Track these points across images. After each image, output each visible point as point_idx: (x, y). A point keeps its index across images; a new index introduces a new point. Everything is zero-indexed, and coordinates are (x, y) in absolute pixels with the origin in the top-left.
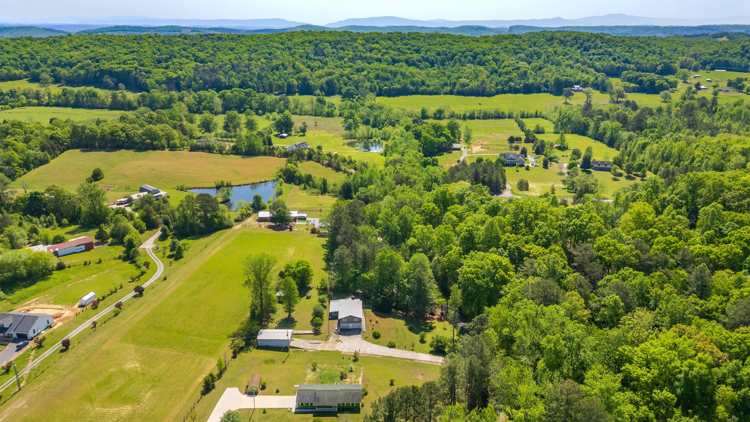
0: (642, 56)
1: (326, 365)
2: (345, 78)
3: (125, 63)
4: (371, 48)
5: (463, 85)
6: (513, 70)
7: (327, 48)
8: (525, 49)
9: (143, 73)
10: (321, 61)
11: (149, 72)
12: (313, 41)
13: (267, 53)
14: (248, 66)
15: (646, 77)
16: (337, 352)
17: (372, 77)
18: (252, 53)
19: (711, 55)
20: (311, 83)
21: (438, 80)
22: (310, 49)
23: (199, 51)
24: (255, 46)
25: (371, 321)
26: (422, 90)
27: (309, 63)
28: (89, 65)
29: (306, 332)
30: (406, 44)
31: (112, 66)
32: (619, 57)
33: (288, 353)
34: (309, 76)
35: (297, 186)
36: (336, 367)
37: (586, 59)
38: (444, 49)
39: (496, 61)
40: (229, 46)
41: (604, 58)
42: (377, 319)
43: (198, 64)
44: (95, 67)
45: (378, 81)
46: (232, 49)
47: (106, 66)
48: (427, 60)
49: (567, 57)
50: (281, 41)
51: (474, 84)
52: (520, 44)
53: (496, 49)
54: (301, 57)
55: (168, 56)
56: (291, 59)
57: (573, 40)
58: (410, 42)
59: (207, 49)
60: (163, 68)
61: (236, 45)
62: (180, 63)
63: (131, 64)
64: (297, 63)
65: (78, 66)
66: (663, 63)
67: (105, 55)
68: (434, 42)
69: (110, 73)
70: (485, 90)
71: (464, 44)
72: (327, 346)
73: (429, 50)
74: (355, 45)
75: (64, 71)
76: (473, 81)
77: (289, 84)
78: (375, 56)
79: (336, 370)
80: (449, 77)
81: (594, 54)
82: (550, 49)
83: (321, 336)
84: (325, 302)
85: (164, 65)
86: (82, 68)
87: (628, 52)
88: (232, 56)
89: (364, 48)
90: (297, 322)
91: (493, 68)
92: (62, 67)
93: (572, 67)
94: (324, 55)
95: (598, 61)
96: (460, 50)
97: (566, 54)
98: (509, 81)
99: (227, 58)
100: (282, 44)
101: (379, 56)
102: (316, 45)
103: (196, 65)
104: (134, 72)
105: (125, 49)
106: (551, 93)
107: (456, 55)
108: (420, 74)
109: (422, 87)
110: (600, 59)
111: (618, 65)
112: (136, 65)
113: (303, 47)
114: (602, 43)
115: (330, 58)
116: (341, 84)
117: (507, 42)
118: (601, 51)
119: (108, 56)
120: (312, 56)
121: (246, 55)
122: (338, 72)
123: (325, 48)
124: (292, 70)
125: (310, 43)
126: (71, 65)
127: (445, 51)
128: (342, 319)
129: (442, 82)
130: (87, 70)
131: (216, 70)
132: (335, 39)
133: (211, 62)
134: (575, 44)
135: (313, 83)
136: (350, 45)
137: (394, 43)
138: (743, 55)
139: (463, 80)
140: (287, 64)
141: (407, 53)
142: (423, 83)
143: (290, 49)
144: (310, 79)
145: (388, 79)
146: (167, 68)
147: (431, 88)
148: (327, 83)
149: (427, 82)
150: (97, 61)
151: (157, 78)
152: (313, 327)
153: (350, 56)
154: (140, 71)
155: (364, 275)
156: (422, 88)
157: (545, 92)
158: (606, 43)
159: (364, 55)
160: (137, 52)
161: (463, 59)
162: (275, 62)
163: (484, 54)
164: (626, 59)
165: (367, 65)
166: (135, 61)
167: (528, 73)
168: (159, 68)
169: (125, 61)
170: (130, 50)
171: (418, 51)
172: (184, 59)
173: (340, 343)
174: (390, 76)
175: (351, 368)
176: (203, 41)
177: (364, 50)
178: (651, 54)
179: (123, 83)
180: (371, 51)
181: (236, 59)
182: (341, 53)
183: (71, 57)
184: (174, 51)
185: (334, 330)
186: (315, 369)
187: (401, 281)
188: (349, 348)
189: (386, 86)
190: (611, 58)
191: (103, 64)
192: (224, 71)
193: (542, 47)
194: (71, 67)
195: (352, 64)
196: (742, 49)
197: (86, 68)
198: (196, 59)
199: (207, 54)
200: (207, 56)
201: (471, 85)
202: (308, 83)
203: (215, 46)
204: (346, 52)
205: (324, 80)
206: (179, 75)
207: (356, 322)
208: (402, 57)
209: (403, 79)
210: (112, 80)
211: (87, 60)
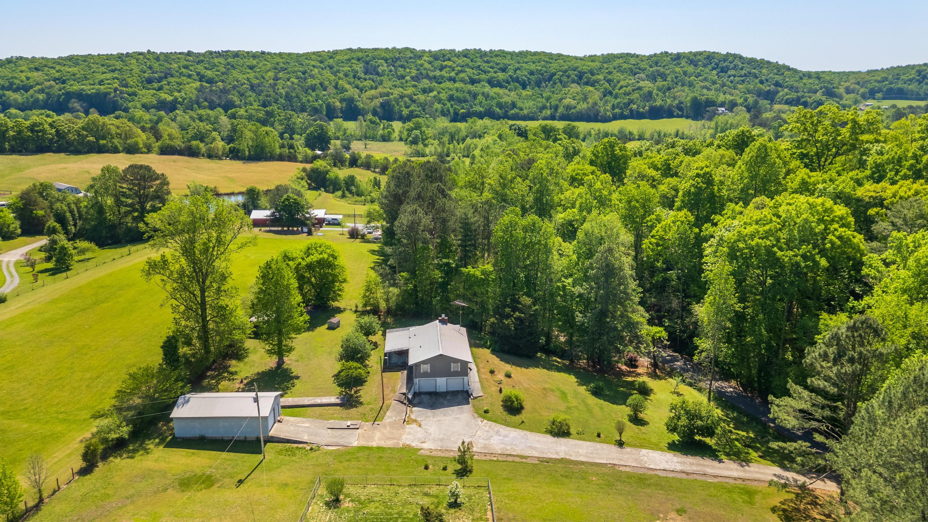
0: (797, 79)
1: (371, 489)
2: (407, 99)
3: (101, 83)
4: (442, 65)
5: (568, 108)
6: (633, 91)
7: (383, 66)
8: (645, 69)
9: (126, 95)
10: (373, 81)
11: (134, 94)
12: (362, 58)
13: (300, 71)
14: (273, 86)
15: (810, 97)
16: (408, 449)
17: (444, 98)
18: (280, 72)
19: (879, 82)
20: (360, 105)
21: (533, 102)
22: (359, 67)
23: (206, 68)
24: (284, 64)
25: (492, 372)
26: (513, 114)
27: (358, 82)
28: (51, 87)
29: (319, 401)
30: (488, 62)
31: (83, 87)
32: (767, 80)
33: (260, 457)
34: (356, 96)
35: (331, 195)
36: (404, 493)
37: (725, 81)
38: (539, 68)
39: (609, 81)
40: (248, 64)
41: (748, 79)
42: (508, 368)
43: (204, 84)
44: (60, 90)
45: (453, 103)
46: (251, 68)
47: (76, 87)
48: (517, 80)
49: (700, 78)
50: (319, 59)
51: (583, 106)
52: (638, 64)
53: (607, 69)
54: (346, 75)
55: (163, 75)
56: (332, 78)
57: (705, 59)
58: (493, 59)
59: (218, 66)
60: (154, 89)
61: (258, 63)
62: (177, 83)
63: (109, 84)
64: (341, 82)
65: (36, 89)
66: (825, 87)
67: (74, 75)
68: (525, 60)
69: (80, 96)
70: (598, 114)
71: (564, 62)
72: (378, 435)
73: (518, 69)
74: (419, 62)
75: (17, 96)
76: (581, 103)
77: (329, 106)
78: (447, 75)
79: (405, 503)
80: (548, 99)
81: (734, 76)
82: (678, 69)
83: (360, 409)
84: (374, 333)
85: (156, 85)
86: (42, 91)
87: (777, 74)
88: (252, 75)
89: (432, 66)
90: (297, 378)
91: (606, 89)
92: (15, 91)
93: (709, 89)
94: (378, 74)
95: (741, 84)
96: (561, 68)
97: (699, 75)
98: (629, 104)
99: (245, 76)
100: (321, 62)
101: (453, 74)
102: (367, 63)
103: (201, 85)
104: (113, 95)
105: (103, 68)
106: (687, 117)
107: (555, 74)
108: (509, 96)
109: (512, 109)
110: (743, 81)
111: (768, 88)
112: (116, 85)
113: (349, 64)
114: (743, 63)
115: (386, 77)
116: (401, 107)
117: (621, 61)
118: (743, 72)
119: (78, 76)
120: (362, 75)
121: (271, 74)
122: (397, 92)
123: (379, 66)
124: (333, 91)
125: (359, 60)
126: (26, 88)
127: (541, 70)
128: (418, 365)
129: (540, 105)
130: (48, 94)
131: (229, 90)
132: (393, 56)
133: (223, 81)
134: (708, 64)
135: (362, 105)
136: (413, 62)
137: (472, 61)
138: (920, 82)
139: (567, 101)
140: (327, 83)
141: (489, 72)
142: (514, 105)
143: (331, 67)
144: (359, 101)
145: (465, 101)
146: (160, 89)
147: (525, 112)
148: (383, 105)
149: (519, 104)
150: (64, 82)
151: (144, 100)
152: (339, 389)
153: (413, 74)
154: (122, 92)
155: (470, 270)
156: (513, 112)
157: (678, 116)
158: (748, 64)
159: (431, 74)
160: (119, 70)
161: (565, 79)
162: (311, 82)
163: (593, 74)
164: (777, 82)
165: (436, 85)
166: (116, 80)
167: (654, 94)
168: (149, 89)
169: (102, 81)
170: (110, 68)
171: (504, 70)
172: (185, 78)
173: (414, 426)
174: (468, 96)
175: (455, 495)
176: (213, 58)
177: (432, 69)
178: (807, 78)
179: (96, 108)
180: (441, 70)
181: (257, 78)
182: (401, 71)
183: (28, 79)
184: (171, 68)
185: (397, 395)
186: (337, 501)
187: (559, 280)
188: (442, 440)
189: (463, 108)
190: (757, 81)
191: (71, 85)
192: (239, 92)
193: (666, 67)
194: (27, 91)
195: (416, 83)
196: (917, 74)
197: (47, 90)
198: (202, 78)
199: (217, 73)
200: (216, 75)
201: (579, 107)
202: (355, 105)
203: (228, 64)
204: (408, 70)
205: (377, 102)
206: (175, 97)
207: (456, 374)
208: (483, 76)
209: (486, 100)
210: (81, 106)
211: (49, 81)
